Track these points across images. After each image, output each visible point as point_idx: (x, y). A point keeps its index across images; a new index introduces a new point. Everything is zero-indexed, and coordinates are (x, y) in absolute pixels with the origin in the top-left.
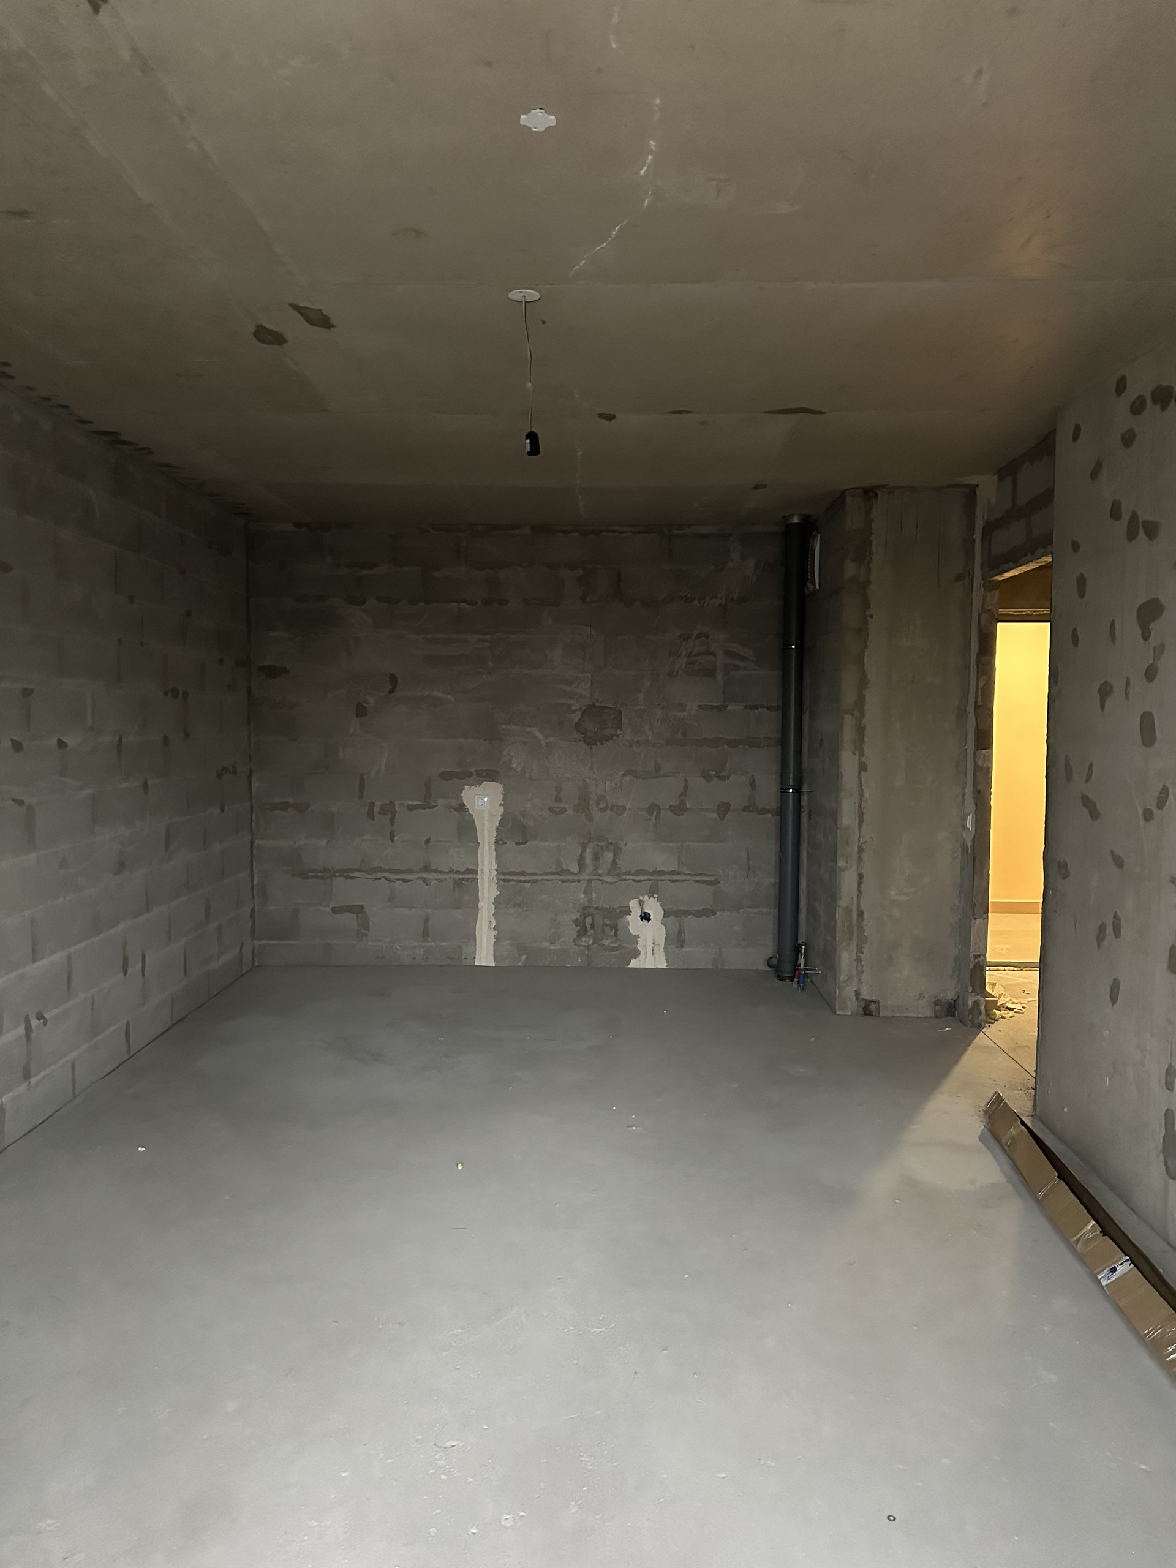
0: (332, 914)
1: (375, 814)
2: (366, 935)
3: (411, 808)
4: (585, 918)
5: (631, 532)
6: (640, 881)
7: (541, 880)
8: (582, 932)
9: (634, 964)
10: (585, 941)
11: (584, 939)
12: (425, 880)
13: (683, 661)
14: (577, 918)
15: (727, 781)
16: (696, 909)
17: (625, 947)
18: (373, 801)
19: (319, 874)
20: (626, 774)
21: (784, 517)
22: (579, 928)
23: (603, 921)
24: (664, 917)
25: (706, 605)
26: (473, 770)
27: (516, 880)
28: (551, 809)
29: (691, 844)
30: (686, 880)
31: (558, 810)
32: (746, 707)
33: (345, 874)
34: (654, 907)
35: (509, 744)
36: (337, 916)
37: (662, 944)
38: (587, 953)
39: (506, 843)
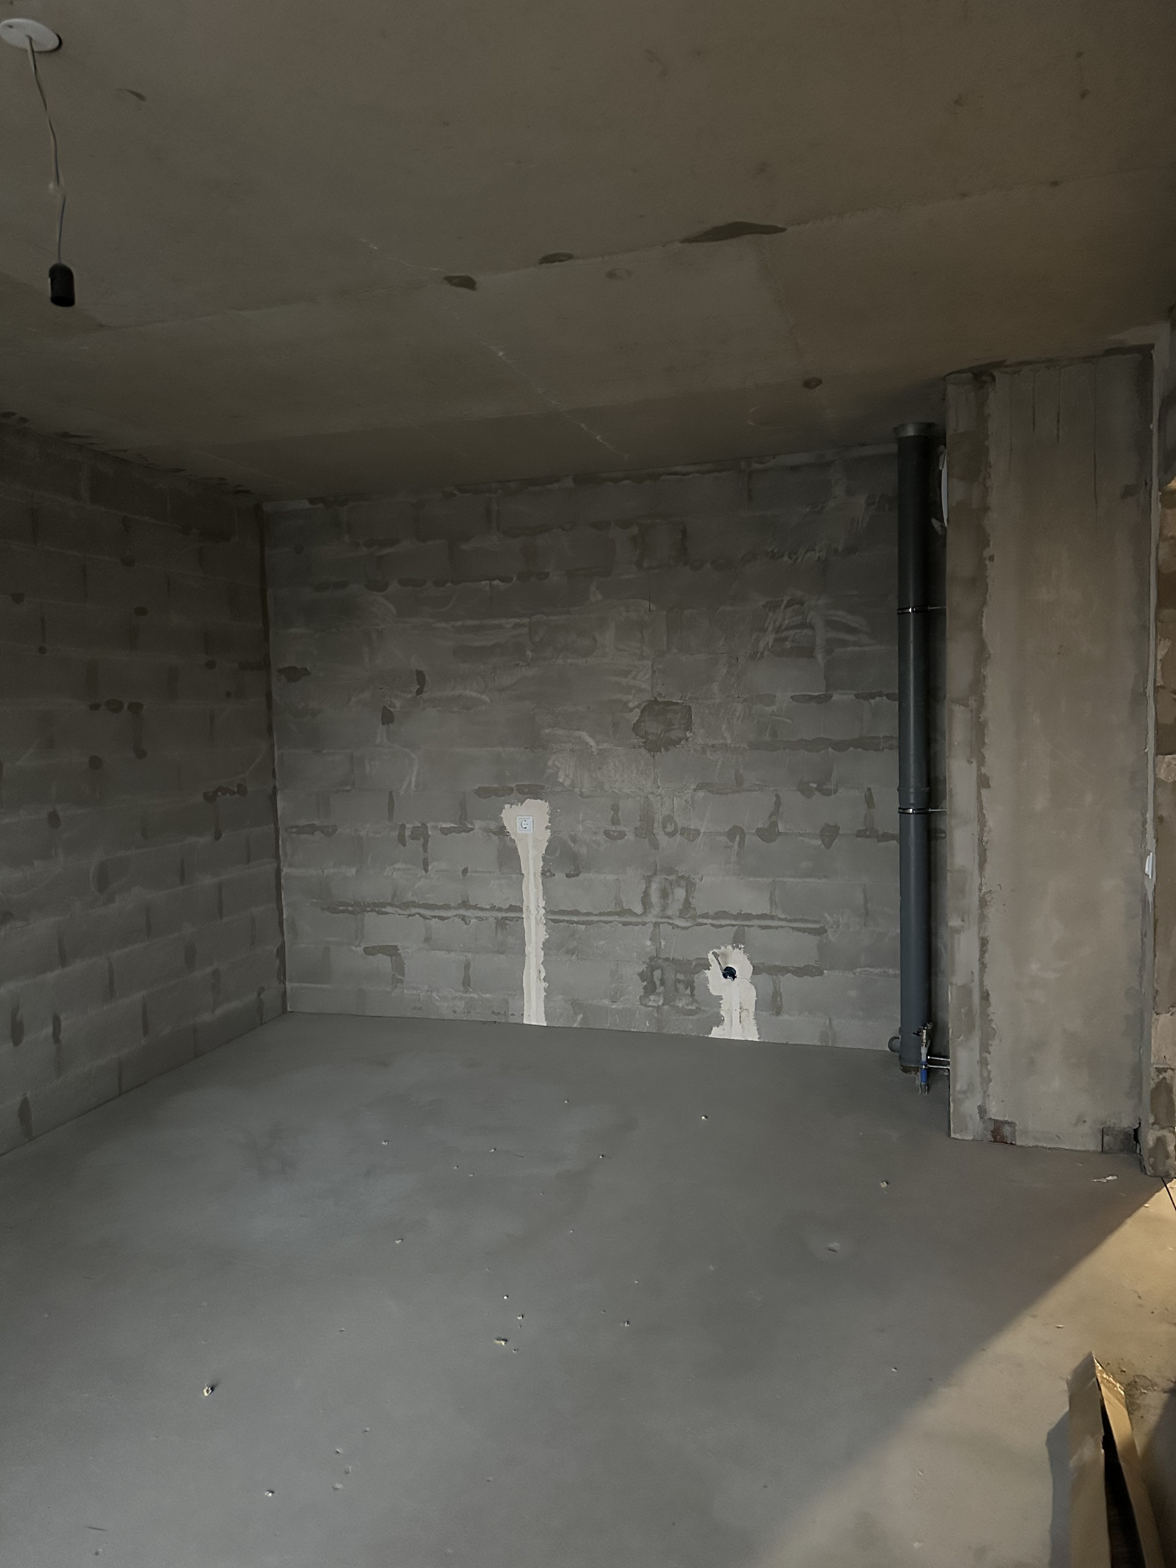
0: (364, 955)
1: (406, 838)
2: (402, 981)
3: (445, 831)
4: (652, 971)
5: (698, 472)
6: (721, 926)
7: (598, 922)
8: (651, 989)
9: (716, 1033)
10: (654, 1001)
11: (652, 997)
12: (463, 918)
13: (770, 638)
14: (643, 971)
15: (833, 797)
16: (795, 965)
17: (704, 1011)
18: (404, 823)
19: (350, 908)
20: (699, 788)
21: (896, 430)
22: (645, 983)
23: (676, 975)
24: (752, 974)
25: (799, 560)
26: (513, 785)
27: (567, 921)
28: (607, 833)
29: (785, 879)
30: (782, 927)
31: (615, 834)
32: (857, 696)
33: (377, 909)
34: (739, 961)
35: (555, 753)
36: (371, 957)
37: (752, 1009)
38: (656, 1015)
39: (554, 875)
